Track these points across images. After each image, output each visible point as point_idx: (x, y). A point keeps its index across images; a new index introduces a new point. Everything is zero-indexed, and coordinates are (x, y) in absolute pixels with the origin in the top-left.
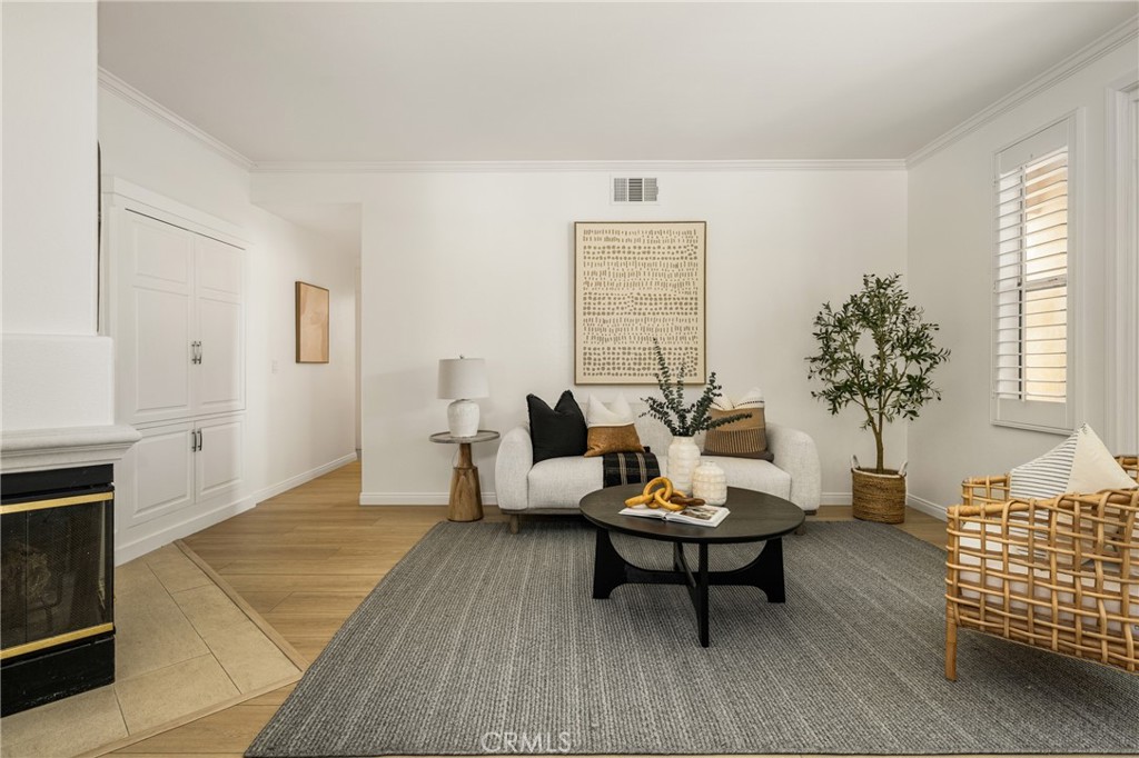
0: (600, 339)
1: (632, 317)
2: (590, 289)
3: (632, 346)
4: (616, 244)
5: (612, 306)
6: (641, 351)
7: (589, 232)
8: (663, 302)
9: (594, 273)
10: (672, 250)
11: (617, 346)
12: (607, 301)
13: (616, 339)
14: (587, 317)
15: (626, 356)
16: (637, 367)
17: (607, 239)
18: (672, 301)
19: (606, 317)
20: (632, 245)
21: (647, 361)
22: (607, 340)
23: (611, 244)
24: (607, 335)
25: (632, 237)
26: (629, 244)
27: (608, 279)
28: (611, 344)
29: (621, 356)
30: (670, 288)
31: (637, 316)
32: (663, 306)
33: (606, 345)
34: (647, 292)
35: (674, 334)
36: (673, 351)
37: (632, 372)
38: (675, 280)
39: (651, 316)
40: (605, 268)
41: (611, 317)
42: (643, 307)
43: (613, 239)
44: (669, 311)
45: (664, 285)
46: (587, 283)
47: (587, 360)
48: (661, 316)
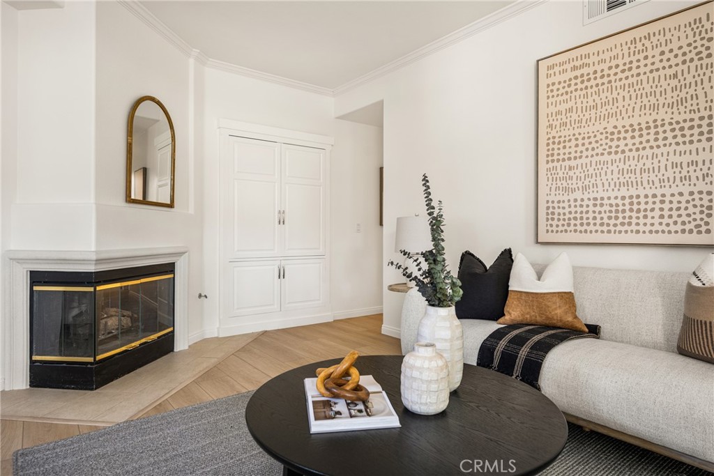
0: (566, 189)
1: (606, 158)
2: (554, 133)
3: (605, 195)
4: (585, 71)
5: (580, 148)
6: (619, 202)
7: (552, 67)
8: (652, 131)
9: (559, 113)
10: (667, 55)
11: (586, 196)
12: (573, 143)
13: (585, 188)
14: (551, 165)
15: (598, 209)
16: (612, 222)
17: (575, 68)
18: (667, 127)
19: (573, 163)
20: (605, 66)
21: (628, 214)
22: (573, 190)
23: (578, 73)
24: (573, 184)
25: (606, 56)
26: (603, 66)
27: (575, 116)
28: (578, 195)
29: (591, 208)
30: (662, 111)
31: (613, 156)
32: (652, 137)
33: (572, 197)
34: (627, 122)
35: (670, 174)
36: (667, 199)
37: (605, 228)
38: (671, 97)
39: (634, 153)
40: (570, 104)
41: (579, 161)
42: (622, 143)
43: (582, 66)
44: (661, 143)
45: (655, 107)
46: (551, 126)
47: (551, 215)
48: (648, 152)
